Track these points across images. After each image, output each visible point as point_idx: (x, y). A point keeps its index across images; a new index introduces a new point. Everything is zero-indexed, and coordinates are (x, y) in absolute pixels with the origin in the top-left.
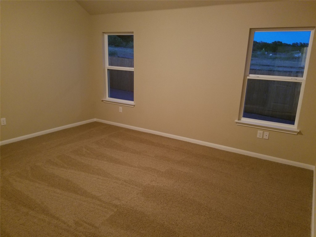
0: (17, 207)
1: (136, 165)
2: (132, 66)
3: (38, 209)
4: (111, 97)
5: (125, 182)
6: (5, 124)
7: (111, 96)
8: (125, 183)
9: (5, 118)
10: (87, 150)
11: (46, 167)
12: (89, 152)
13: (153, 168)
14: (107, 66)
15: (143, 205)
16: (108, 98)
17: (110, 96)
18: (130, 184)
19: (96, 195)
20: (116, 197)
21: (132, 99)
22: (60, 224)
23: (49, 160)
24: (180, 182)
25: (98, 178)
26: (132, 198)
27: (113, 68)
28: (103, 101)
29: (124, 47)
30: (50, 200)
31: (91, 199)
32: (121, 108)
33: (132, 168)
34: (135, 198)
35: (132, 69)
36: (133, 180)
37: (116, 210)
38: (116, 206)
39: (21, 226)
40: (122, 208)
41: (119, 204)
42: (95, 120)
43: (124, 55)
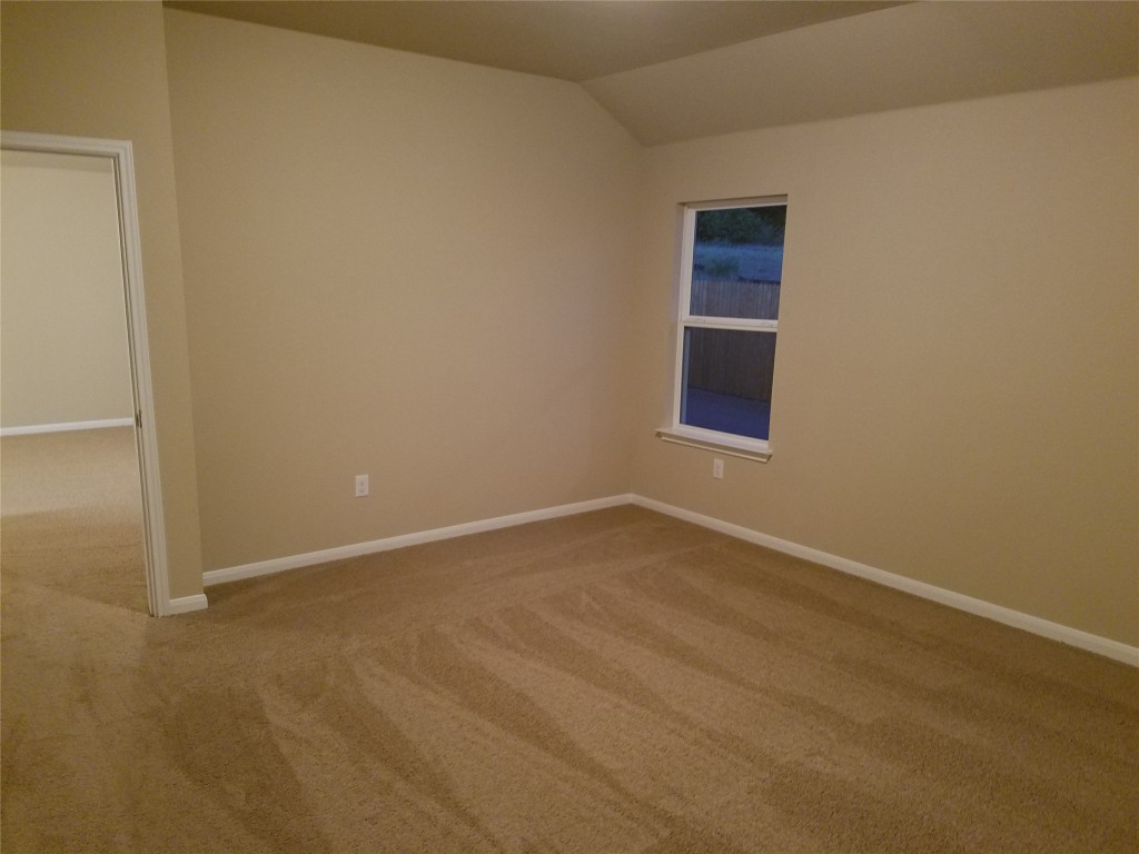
0: (364, 762)
1: (758, 683)
2: (773, 315)
3: (421, 779)
4: (688, 423)
5: (709, 736)
6: (366, 492)
7: (690, 418)
8: (708, 742)
9: (367, 476)
10: (594, 599)
11: (462, 642)
12: (597, 607)
13: (825, 703)
14: (686, 318)
15: (766, 838)
16: (678, 428)
17: (684, 420)
18: (725, 748)
19: (606, 764)
20: (672, 785)
21: (763, 434)
22: (479, 843)
23: (477, 619)
24: (930, 775)
25: (617, 706)
26: (729, 802)
27: (705, 322)
28: (659, 435)
29: (765, 244)
30: (461, 753)
31: (586, 776)
32: (719, 463)
33: (741, 688)
34: (741, 806)
35: (772, 326)
36: (740, 735)
37: (665, 833)
38: (669, 820)
39: (364, 822)
40: (689, 833)
41: (680, 813)
42: (630, 498)
43: (761, 271)
